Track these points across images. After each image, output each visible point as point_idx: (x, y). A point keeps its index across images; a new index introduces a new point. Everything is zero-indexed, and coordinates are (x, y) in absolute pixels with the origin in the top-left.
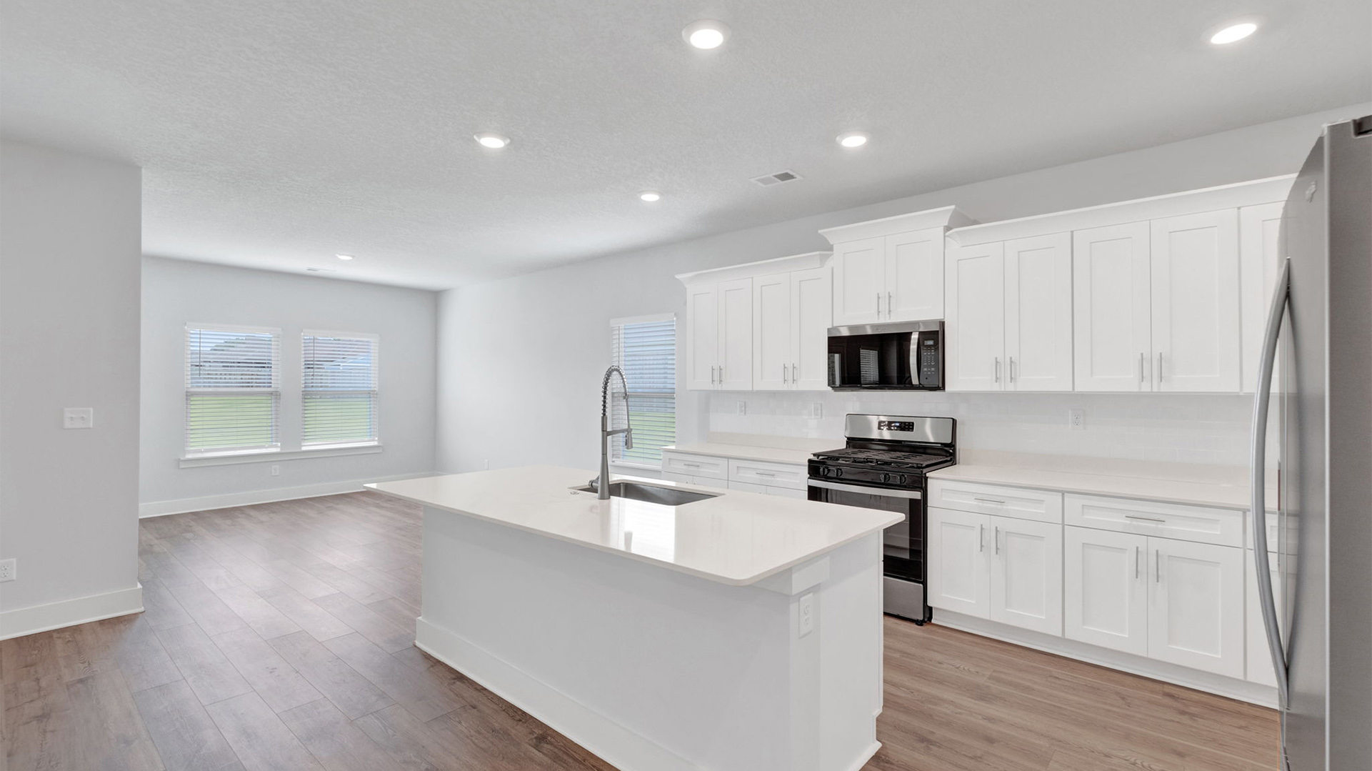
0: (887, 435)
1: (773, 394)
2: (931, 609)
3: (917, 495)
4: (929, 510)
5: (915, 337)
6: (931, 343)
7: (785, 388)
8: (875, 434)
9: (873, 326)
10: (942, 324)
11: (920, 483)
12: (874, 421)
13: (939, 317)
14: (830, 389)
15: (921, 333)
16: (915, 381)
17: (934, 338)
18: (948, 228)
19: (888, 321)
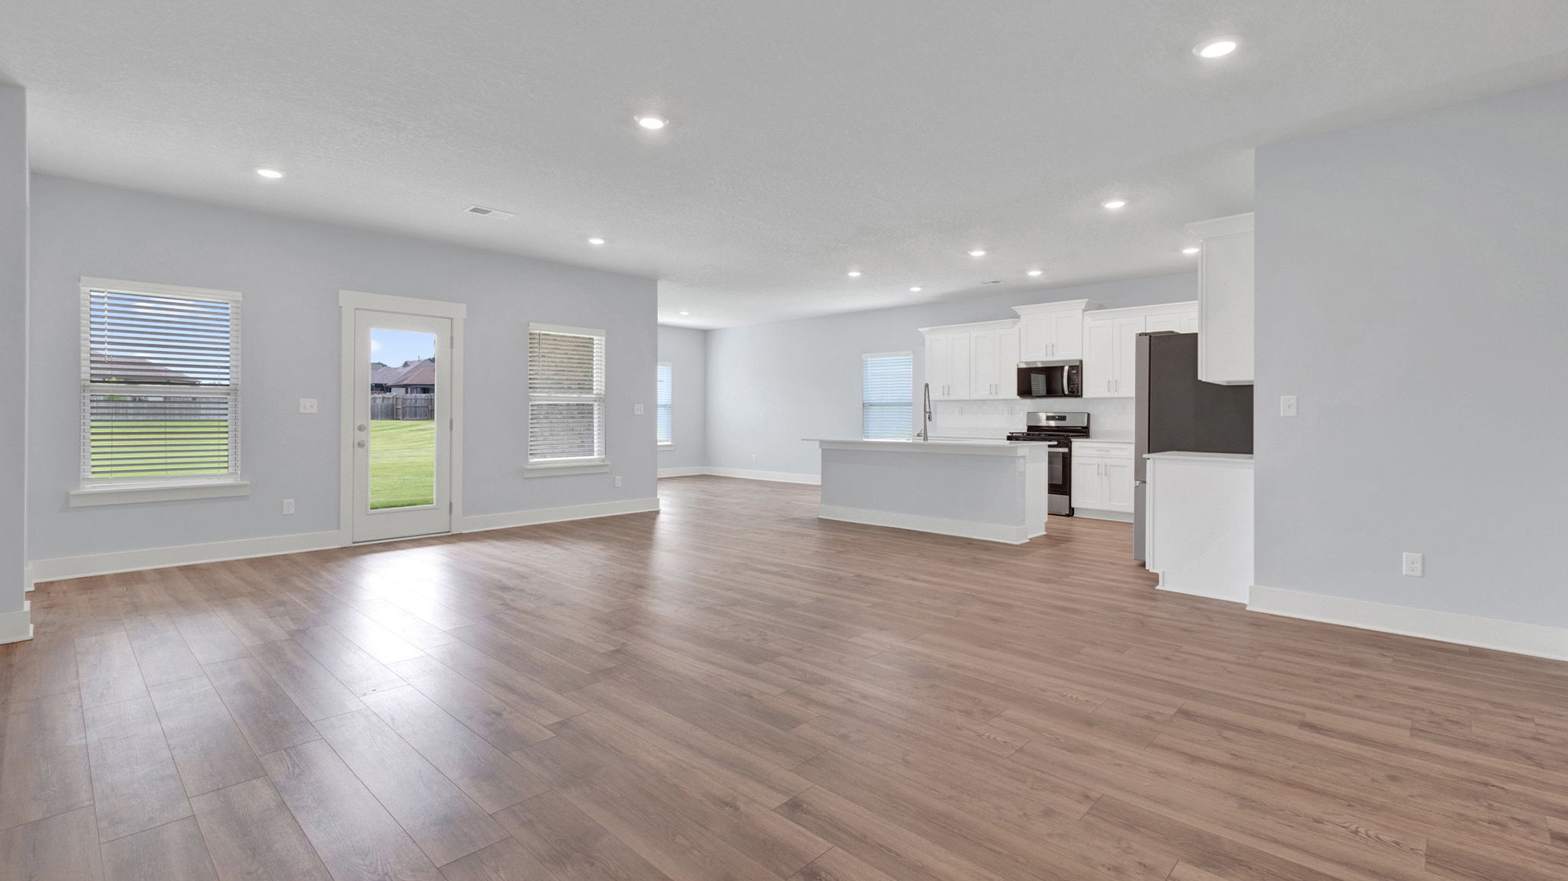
0: (1052, 423)
1: (984, 401)
2: (1073, 509)
3: (1066, 450)
4: (1073, 458)
5: (1066, 368)
6: (1075, 372)
7: (991, 397)
8: (1044, 423)
9: (1042, 362)
10: (1081, 362)
11: (1069, 445)
12: (1043, 416)
13: (1080, 358)
14: (1018, 397)
15: (1070, 367)
16: (1066, 392)
17: (1077, 369)
18: (1084, 310)
19: (1052, 359)
